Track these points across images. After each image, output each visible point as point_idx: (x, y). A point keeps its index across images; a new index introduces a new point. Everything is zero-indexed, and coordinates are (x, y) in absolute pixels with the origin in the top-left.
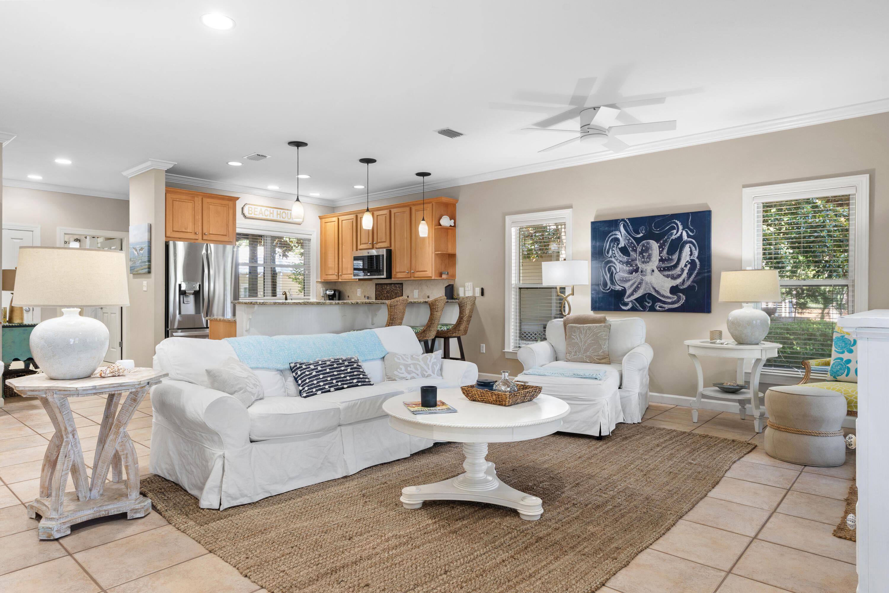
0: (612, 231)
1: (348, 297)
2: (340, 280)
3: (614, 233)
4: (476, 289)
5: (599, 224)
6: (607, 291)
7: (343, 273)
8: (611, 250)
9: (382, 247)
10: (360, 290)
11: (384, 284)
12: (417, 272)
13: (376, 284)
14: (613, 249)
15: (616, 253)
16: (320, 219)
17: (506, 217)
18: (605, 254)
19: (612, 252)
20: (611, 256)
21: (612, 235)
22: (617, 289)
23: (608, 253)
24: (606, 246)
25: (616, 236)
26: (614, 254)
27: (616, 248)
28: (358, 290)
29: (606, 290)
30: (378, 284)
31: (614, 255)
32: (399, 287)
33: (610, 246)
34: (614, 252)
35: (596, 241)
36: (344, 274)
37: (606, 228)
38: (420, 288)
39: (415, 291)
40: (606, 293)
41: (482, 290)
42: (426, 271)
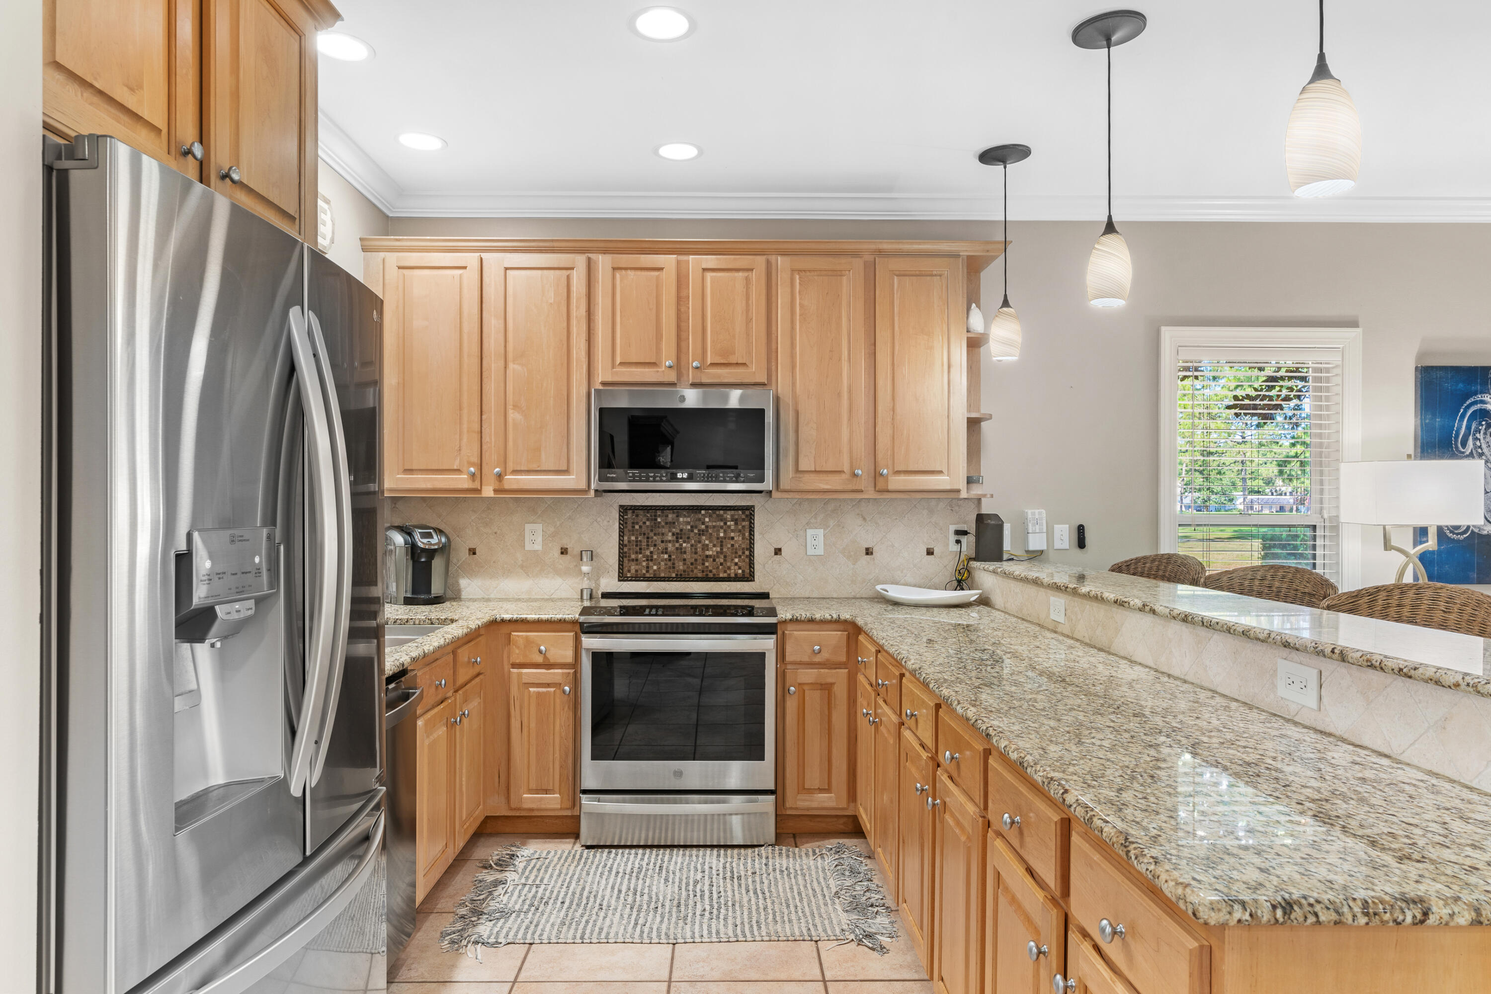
0: (1476, 394)
1: (473, 552)
2: (488, 492)
3: (1479, 397)
4: (1057, 527)
5: (1440, 374)
6: (1462, 537)
7: (511, 466)
8: (1471, 438)
9: (726, 380)
10: (539, 527)
11: (664, 508)
12: (898, 472)
13: (624, 510)
14: (1478, 435)
15: (1484, 446)
16: (364, 249)
17: (1163, 329)
18: (1457, 447)
19: (1474, 444)
20: (1471, 453)
21: (1475, 403)
22: (1485, 533)
23: (1464, 444)
24: (1459, 428)
25: (1484, 406)
26: (1480, 447)
27: (1485, 434)
28: (528, 527)
29: (1457, 534)
30: (634, 508)
31: (1480, 451)
32: (736, 521)
33: (1468, 428)
34: (1478, 443)
35: (1434, 415)
36: (515, 472)
37: (1461, 386)
38: (832, 523)
39: (810, 532)
40: (1458, 541)
41: (1081, 530)
42: (941, 472)
